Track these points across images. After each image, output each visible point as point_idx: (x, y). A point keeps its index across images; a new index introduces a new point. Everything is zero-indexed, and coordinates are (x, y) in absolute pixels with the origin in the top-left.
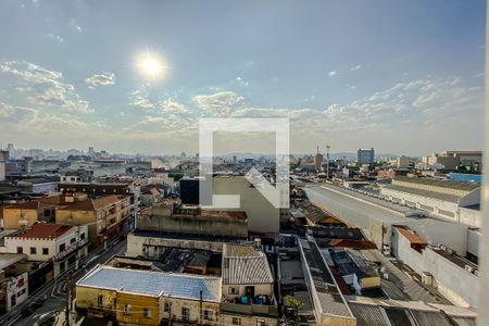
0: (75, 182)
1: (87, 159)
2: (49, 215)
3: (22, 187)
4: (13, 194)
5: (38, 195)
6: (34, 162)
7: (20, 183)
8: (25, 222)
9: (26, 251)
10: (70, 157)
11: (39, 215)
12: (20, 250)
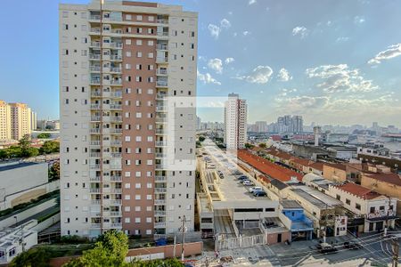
0: (372, 154)
1: (372, 133)
2: (355, 178)
3: (330, 152)
4: (324, 156)
5: (341, 160)
6: (332, 135)
7: (328, 149)
8: (336, 177)
9: (343, 200)
10: (356, 131)
11: (348, 176)
12: (338, 198)
